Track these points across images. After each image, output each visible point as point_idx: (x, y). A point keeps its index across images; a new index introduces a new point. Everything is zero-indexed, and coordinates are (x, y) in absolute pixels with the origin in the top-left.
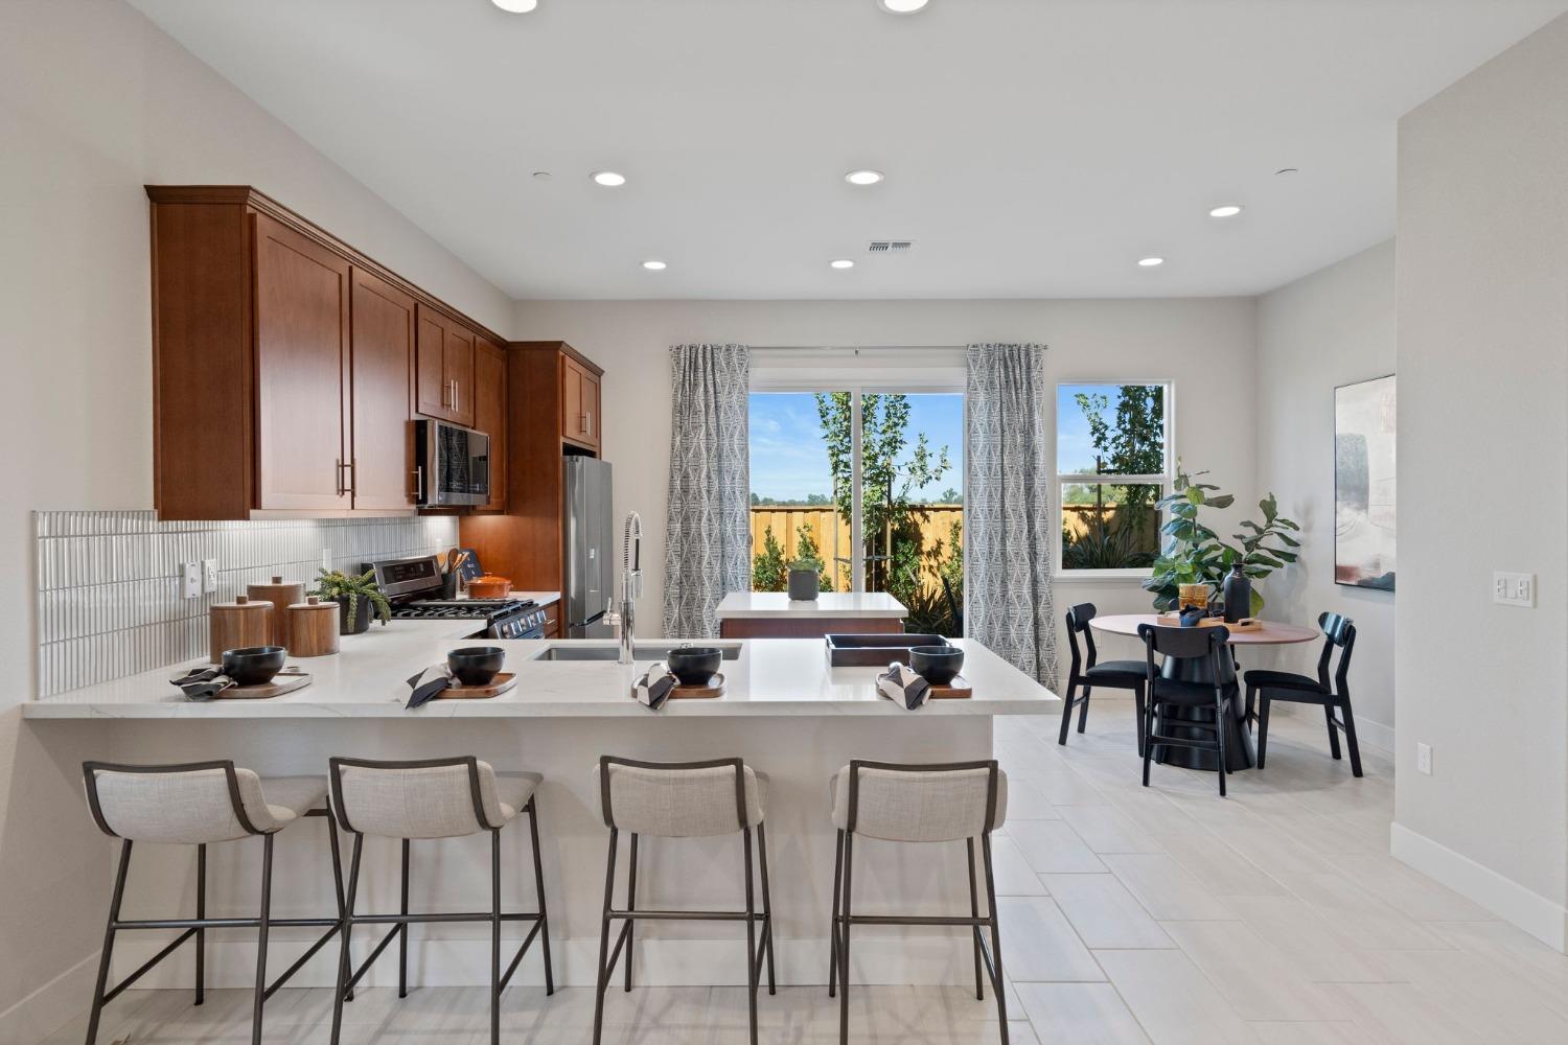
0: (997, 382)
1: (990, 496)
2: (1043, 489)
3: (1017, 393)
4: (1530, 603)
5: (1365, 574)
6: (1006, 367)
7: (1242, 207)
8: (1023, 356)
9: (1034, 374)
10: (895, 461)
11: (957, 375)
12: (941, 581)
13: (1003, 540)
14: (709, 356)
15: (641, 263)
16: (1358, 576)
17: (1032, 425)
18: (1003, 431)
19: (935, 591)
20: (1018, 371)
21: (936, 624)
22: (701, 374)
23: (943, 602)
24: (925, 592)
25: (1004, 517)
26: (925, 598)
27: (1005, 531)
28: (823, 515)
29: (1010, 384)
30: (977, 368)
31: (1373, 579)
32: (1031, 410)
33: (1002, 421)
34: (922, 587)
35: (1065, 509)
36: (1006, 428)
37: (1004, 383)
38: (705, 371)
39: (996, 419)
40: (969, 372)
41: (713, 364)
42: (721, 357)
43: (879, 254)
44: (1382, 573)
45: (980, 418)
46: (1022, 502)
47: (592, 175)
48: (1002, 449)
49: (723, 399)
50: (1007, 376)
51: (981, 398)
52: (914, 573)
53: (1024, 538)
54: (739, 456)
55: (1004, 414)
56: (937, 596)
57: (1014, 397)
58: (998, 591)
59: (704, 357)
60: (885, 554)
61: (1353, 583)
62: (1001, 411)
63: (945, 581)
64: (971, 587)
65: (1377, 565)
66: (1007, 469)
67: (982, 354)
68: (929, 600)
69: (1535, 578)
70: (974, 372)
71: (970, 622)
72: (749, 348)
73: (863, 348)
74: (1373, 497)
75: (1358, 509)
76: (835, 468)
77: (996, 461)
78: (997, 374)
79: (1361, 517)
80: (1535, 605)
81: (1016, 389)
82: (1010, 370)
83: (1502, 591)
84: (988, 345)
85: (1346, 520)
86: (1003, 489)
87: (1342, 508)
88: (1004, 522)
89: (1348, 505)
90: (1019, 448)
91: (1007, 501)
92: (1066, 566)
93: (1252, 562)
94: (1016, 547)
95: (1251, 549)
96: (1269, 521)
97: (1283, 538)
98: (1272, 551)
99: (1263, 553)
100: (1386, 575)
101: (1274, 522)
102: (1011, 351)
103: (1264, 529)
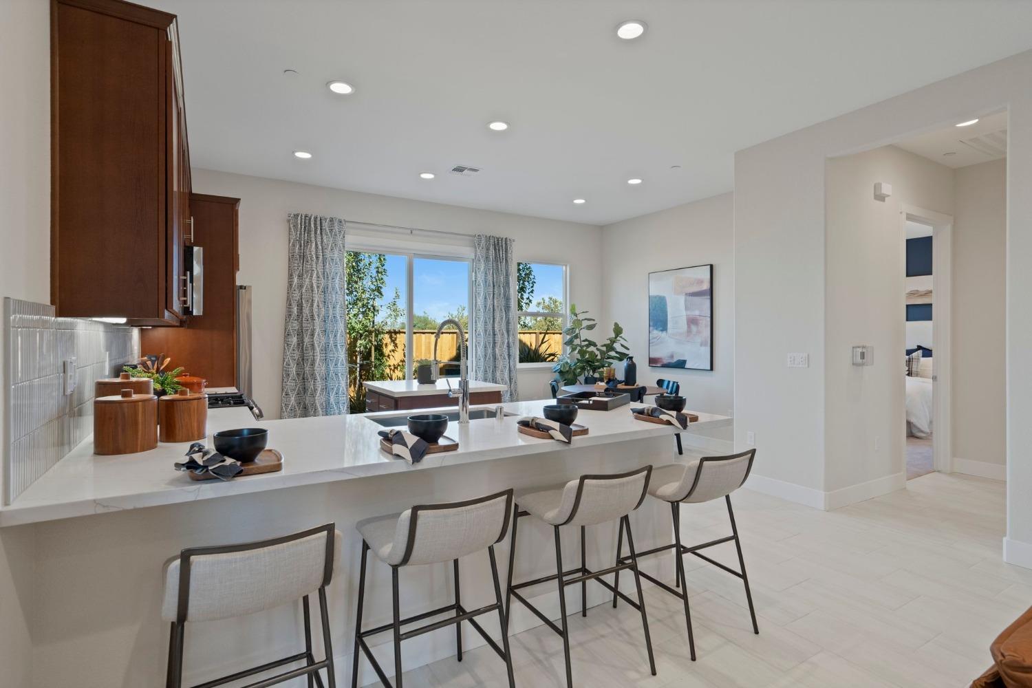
0: (491, 257)
1: (486, 322)
3: (501, 266)
4: (807, 366)
5: (665, 361)
6: (495, 249)
7: (643, 180)
8: (504, 243)
10: (377, 303)
11: (468, 252)
13: (494, 347)
14: (318, 222)
15: (293, 152)
16: (661, 362)
18: (494, 286)
20: (501, 253)
22: (313, 235)
25: (494, 335)
27: (494, 343)
29: (497, 259)
30: (480, 248)
31: (670, 363)
33: (493, 279)
35: (520, 333)
36: (495, 283)
37: (494, 260)
38: (316, 233)
39: (490, 278)
40: (476, 251)
41: (321, 229)
42: (326, 225)
43: (457, 174)
44: (675, 360)
45: (481, 277)
46: (504, 327)
47: (329, 83)
48: (493, 295)
49: (328, 253)
50: (496, 253)
51: (482, 266)
53: (505, 346)
54: (339, 292)
55: (495, 275)
57: (499, 267)
59: (315, 224)
61: (659, 365)
62: (493, 274)
65: (672, 357)
66: (496, 308)
67: (483, 241)
69: (808, 355)
70: (478, 251)
72: (345, 221)
73: (416, 229)
74: (670, 325)
75: (662, 331)
77: (489, 302)
78: (491, 253)
79: (663, 334)
80: (808, 366)
81: (501, 263)
82: (498, 250)
83: (792, 362)
84: (486, 236)
85: (655, 336)
86: (494, 319)
87: (653, 330)
88: (494, 338)
89: (656, 329)
90: (502, 296)
91: (496, 326)
92: (521, 361)
93: (608, 358)
94: (501, 350)
95: (608, 351)
96: (616, 338)
97: (622, 345)
98: (617, 352)
99: (613, 354)
100: (679, 361)
101: (618, 338)
102: (498, 240)
103: (613, 341)
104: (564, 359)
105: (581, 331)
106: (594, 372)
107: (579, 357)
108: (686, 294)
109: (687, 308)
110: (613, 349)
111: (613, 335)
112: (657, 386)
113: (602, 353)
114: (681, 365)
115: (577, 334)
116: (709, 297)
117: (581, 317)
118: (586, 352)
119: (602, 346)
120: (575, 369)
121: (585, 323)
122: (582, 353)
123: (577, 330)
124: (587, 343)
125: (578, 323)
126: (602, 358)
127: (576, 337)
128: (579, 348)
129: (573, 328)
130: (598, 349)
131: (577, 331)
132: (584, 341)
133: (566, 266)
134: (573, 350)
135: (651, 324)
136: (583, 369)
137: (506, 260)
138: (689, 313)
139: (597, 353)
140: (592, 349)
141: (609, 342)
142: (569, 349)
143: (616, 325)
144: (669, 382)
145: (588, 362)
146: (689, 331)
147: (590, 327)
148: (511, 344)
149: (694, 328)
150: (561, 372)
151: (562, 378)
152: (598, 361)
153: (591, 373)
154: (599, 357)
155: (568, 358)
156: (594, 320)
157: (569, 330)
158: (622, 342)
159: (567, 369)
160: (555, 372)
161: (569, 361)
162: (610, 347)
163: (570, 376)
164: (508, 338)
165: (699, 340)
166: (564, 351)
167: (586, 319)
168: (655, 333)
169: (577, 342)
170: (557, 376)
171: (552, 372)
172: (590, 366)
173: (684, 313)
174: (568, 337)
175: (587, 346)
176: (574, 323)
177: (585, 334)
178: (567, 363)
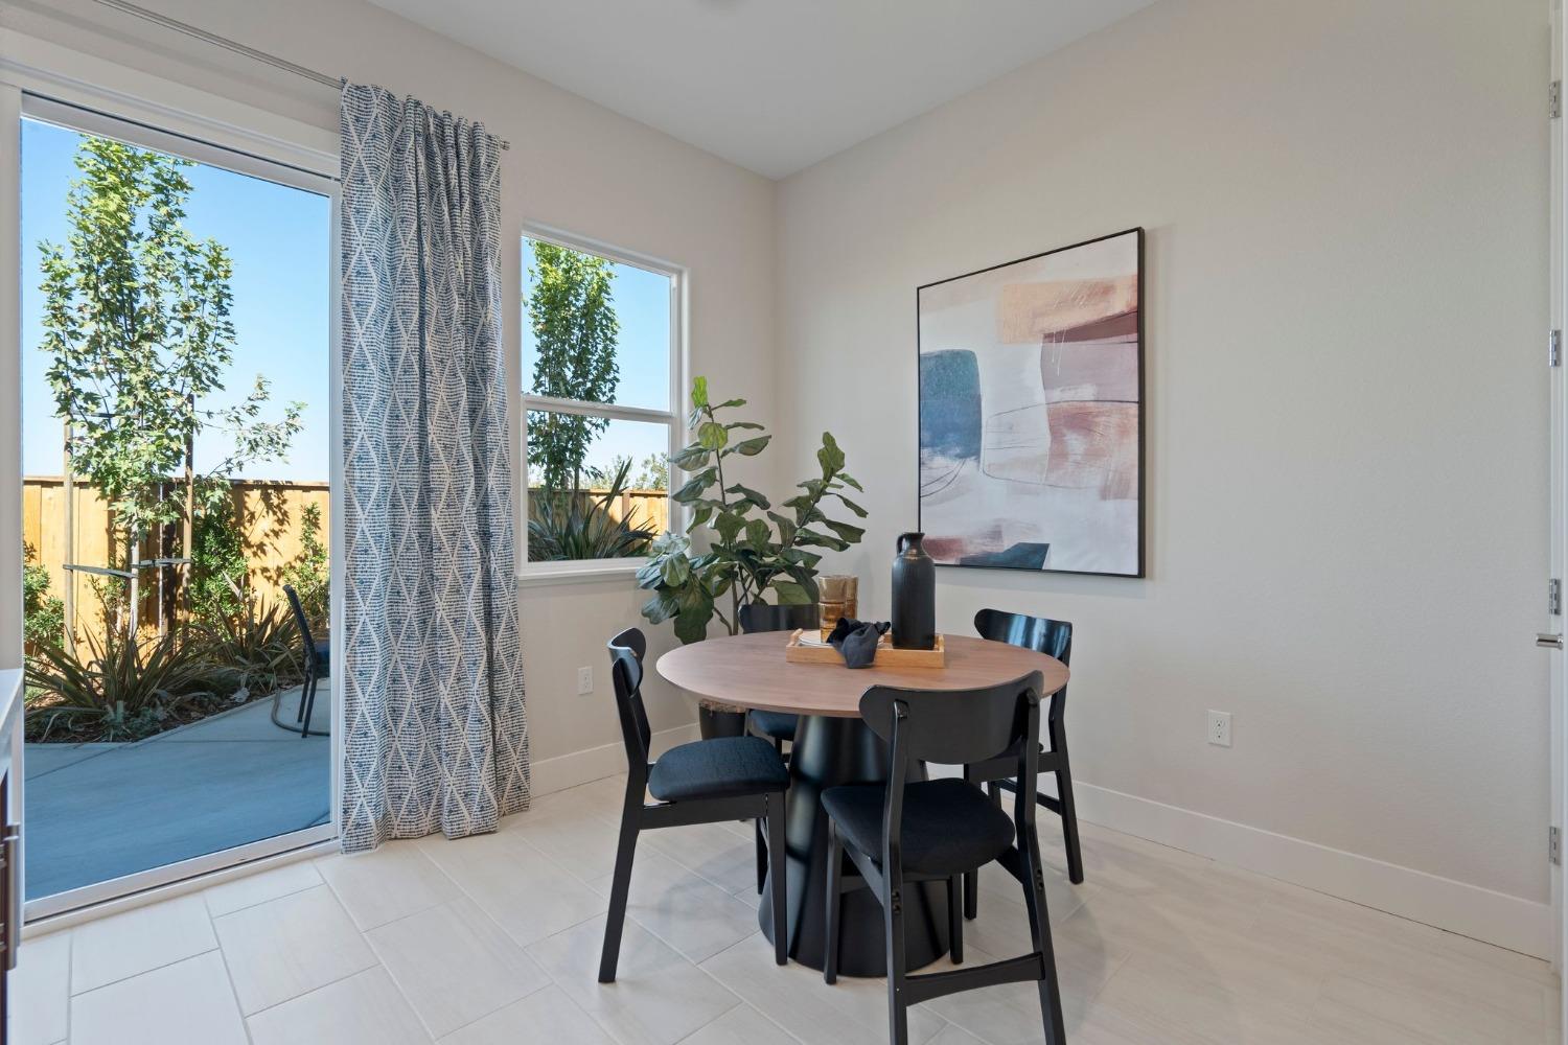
0: (411, 177)
1: (395, 417)
2: (501, 411)
3: (451, 215)
5: (974, 549)
6: (430, 156)
8: (463, 144)
9: (485, 185)
12: (284, 594)
13: (424, 507)
16: (962, 551)
17: (482, 288)
18: (423, 284)
19: (275, 610)
20: (453, 171)
21: (278, 660)
23: (290, 625)
24: (257, 610)
25: (426, 461)
26: (257, 621)
27: (427, 491)
28: (47, 491)
30: (366, 136)
31: (990, 554)
32: (479, 259)
33: (421, 260)
34: (252, 604)
36: (429, 276)
37: (424, 188)
39: (408, 255)
44: (1007, 544)
45: (368, 244)
46: (463, 433)
48: (422, 316)
50: (431, 167)
51: (376, 204)
52: (238, 583)
53: (467, 503)
55: (427, 247)
56: (278, 618)
57: (447, 217)
58: (410, 608)
60: (180, 555)
61: (952, 562)
62: (420, 240)
63: (291, 593)
64: (351, 608)
65: (996, 534)
66: (431, 361)
67: (377, 111)
68: (264, 625)
70: (358, 144)
71: (349, 683)
74: (987, 439)
75: (962, 457)
76: (65, 403)
77: (407, 341)
78: (411, 160)
79: (966, 468)
81: (451, 207)
82: (438, 160)
84: (390, 97)
85: (936, 474)
86: (424, 403)
87: (931, 457)
88: (425, 470)
89: (943, 453)
90: (457, 321)
91: (431, 428)
92: (537, 554)
93: (804, 542)
94: (451, 520)
95: (802, 521)
96: (827, 478)
97: (847, 503)
98: (831, 524)
99: (817, 527)
100: (1019, 547)
101: (834, 480)
102: (441, 125)
103: (818, 492)
104: (673, 544)
105: (723, 460)
106: (762, 585)
107: (717, 537)
108: (1048, 337)
109: (1048, 384)
110: (817, 516)
111: (818, 473)
112: (981, 637)
113: (785, 525)
114: (1028, 559)
115: (713, 470)
116: (1134, 337)
117: (723, 417)
118: (740, 523)
119: (789, 504)
120: (707, 578)
121: (737, 437)
122: (728, 526)
123: (713, 455)
124: (741, 496)
125: (713, 433)
126: (786, 543)
127: (710, 478)
128: (716, 512)
129: (701, 451)
130: (772, 516)
131: (713, 461)
132: (733, 490)
133: (680, 273)
134: (702, 516)
135: (926, 436)
136: (729, 575)
137: (475, 204)
138: (1057, 395)
139: (773, 526)
140: (754, 513)
141: (805, 492)
142: (687, 513)
143: (828, 439)
144: (1030, 622)
145: (745, 554)
146: (1059, 454)
147: (752, 448)
148: (495, 497)
149: (1075, 442)
150: (663, 588)
151: (666, 609)
152: (773, 550)
153: (754, 589)
154: (776, 539)
155: (686, 541)
156: (762, 428)
157: (688, 454)
158: (849, 492)
159: (683, 578)
160: (646, 587)
161: (688, 554)
162: (807, 508)
163: (691, 601)
164: (480, 476)
165: (1094, 478)
166: (675, 521)
167: (737, 425)
168: (940, 464)
169: (711, 493)
170: (652, 599)
171: (636, 587)
172: (752, 565)
173: (1040, 396)
174: (687, 477)
175: (742, 506)
176: (702, 432)
177: (737, 470)
178: (682, 558)
